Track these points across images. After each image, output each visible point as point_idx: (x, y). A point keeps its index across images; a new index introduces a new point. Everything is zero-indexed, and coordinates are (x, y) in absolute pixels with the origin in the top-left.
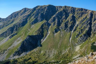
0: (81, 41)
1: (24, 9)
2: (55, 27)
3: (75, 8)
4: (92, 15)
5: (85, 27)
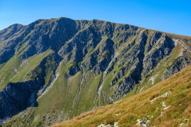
0: (119, 91)
1: (13, 27)
2: (70, 63)
3: (114, 24)
4: (144, 37)
5: (129, 63)
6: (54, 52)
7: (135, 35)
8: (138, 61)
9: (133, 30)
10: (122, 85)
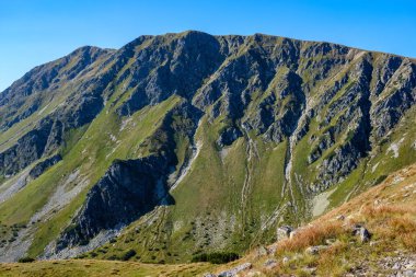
0: (330, 173)
1: (81, 53)
2: (221, 122)
3: (299, 43)
4: (367, 68)
5: (342, 117)
6: (184, 100)
7: (344, 63)
8: (361, 115)
9: (339, 53)
10: (334, 160)
